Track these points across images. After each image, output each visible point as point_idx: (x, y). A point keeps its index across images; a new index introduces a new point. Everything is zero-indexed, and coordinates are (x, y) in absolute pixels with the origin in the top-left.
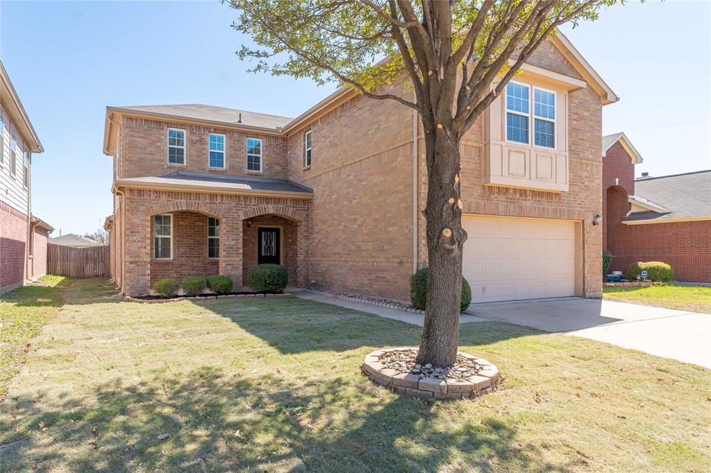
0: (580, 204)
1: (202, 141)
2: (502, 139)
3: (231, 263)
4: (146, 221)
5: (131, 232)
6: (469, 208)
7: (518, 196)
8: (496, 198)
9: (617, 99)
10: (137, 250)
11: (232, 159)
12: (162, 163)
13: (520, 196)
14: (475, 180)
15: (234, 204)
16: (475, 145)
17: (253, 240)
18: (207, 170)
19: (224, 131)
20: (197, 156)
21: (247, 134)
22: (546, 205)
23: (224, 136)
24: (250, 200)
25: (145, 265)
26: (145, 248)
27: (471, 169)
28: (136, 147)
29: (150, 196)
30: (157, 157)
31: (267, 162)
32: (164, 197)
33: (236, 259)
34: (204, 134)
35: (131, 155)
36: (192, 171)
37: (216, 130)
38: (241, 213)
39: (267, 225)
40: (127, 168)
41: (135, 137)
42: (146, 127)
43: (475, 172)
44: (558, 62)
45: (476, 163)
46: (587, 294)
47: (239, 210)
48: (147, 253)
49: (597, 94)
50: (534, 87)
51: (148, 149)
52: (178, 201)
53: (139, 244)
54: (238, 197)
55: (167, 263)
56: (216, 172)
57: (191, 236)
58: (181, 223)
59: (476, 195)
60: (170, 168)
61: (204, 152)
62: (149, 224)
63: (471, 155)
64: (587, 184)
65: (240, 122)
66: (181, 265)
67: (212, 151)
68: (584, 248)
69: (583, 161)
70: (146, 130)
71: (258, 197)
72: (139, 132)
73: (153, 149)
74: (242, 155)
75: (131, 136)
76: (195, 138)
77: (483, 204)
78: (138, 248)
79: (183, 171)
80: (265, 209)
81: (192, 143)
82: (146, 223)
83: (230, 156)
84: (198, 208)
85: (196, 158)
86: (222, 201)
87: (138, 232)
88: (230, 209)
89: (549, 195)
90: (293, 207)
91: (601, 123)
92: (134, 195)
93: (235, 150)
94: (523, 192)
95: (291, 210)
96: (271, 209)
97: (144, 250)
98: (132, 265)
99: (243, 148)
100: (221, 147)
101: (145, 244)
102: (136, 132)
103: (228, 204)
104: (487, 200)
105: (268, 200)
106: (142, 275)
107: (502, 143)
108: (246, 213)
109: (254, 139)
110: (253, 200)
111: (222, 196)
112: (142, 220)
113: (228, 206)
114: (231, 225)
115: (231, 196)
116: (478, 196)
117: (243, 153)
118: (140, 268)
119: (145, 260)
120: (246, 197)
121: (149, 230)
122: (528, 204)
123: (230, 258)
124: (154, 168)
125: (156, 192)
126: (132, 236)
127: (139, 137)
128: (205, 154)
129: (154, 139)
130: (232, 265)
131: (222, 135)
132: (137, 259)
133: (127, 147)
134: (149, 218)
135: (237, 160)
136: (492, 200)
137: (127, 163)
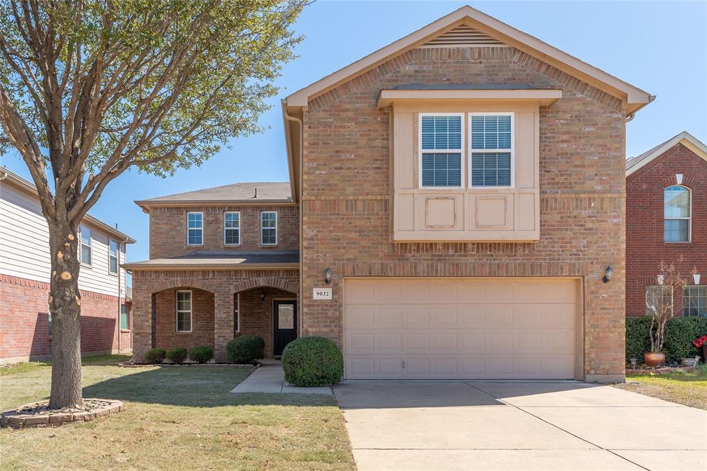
0: (576, 255)
1: (216, 221)
2: (416, 186)
3: (223, 335)
4: (148, 297)
5: (137, 308)
6: (370, 270)
7: (451, 252)
8: (414, 256)
9: (651, 98)
10: (141, 323)
11: (245, 235)
12: (182, 245)
13: (456, 252)
14: (380, 238)
15: (225, 279)
16: (379, 197)
17: (267, 313)
18: (222, 247)
19: (238, 208)
20: (213, 235)
21: (260, 208)
22: (505, 260)
23: (239, 213)
24: (241, 274)
25: (148, 337)
26: (147, 321)
27: (373, 226)
28: (160, 233)
29: (151, 275)
30: (178, 240)
31: (281, 234)
32: (162, 276)
33: (227, 331)
34: (219, 214)
35: (156, 241)
36: (208, 250)
37: (230, 209)
38: (232, 287)
39: (282, 297)
40: (153, 252)
41: (160, 224)
42: (168, 214)
43: (379, 229)
44: (528, 71)
45: (382, 219)
46: (588, 378)
47: (230, 284)
48: (149, 326)
49: (613, 97)
50: (471, 115)
51: (170, 233)
52: (175, 279)
53: (143, 318)
54: (228, 272)
55: (187, 336)
56: (230, 248)
57: (207, 310)
58: (199, 298)
59: (381, 255)
60: (188, 248)
61: (219, 230)
62: (151, 300)
63: (373, 210)
64: (590, 225)
65: (255, 197)
66: (199, 338)
67: (229, 228)
68: (584, 315)
69: (582, 196)
70: (168, 216)
71: (249, 271)
72: (163, 219)
73: (174, 233)
74: (256, 230)
75: (156, 224)
76: (210, 218)
77: (392, 265)
78: (142, 321)
79: (200, 250)
80: (256, 282)
81: (208, 223)
82: (148, 300)
83: (244, 232)
84: (192, 285)
85: (211, 237)
86: (214, 276)
87: (142, 308)
88: (221, 284)
89: (510, 247)
90: (286, 278)
91: (624, 138)
92: (138, 276)
93: (249, 225)
94: (461, 247)
95: (283, 281)
96: (262, 282)
97: (147, 323)
98: (137, 336)
99: (256, 223)
100: (236, 224)
101: (147, 318)
102: (160, 219)
103: (219, 279)
104: (399, 259)
105: (258, 273)
106: (145, 345)
107: (415, 191)
108: (236, 287)
109: (269, 212)
110: (244, 274)
111: (214, 272)
112: (145, 297)
113: (219, 281)
114: (223, 299)
115: (222, 271)
116: (385, 256)
117: (257, 227)
118: (143, 338)
119: (147, 332)
120: (236, 272)
121: (150, 305)
122: (470, 260)
123: (221, 331)
124: (175, 250)
125: (156, 272)
126: (137, 311)
127: (163, 224)
128: (220, 232)
129: (175, 224)
130: (224, 337)
131: (236, 212)
132: (141, 331)
133: (153, 233)
134: (151, 295)
135: (250, 234)
136: (407, 259)
137: (153, 247)
